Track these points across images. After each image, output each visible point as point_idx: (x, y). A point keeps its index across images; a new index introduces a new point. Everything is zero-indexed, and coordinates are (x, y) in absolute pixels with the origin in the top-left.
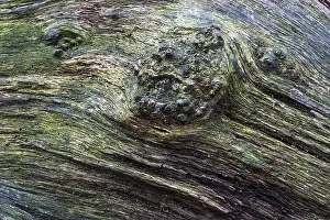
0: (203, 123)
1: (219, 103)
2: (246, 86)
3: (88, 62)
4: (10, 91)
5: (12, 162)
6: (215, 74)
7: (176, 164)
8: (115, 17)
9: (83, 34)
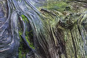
0: (65, 28)
1: (70, 26)
2: (76, 25)
3: (66, 13)
4: (55, 13)
5: (46, 23)
6: (73, 20)
7: (57, 33)
8: (78, 8)
9: (71, 9)
